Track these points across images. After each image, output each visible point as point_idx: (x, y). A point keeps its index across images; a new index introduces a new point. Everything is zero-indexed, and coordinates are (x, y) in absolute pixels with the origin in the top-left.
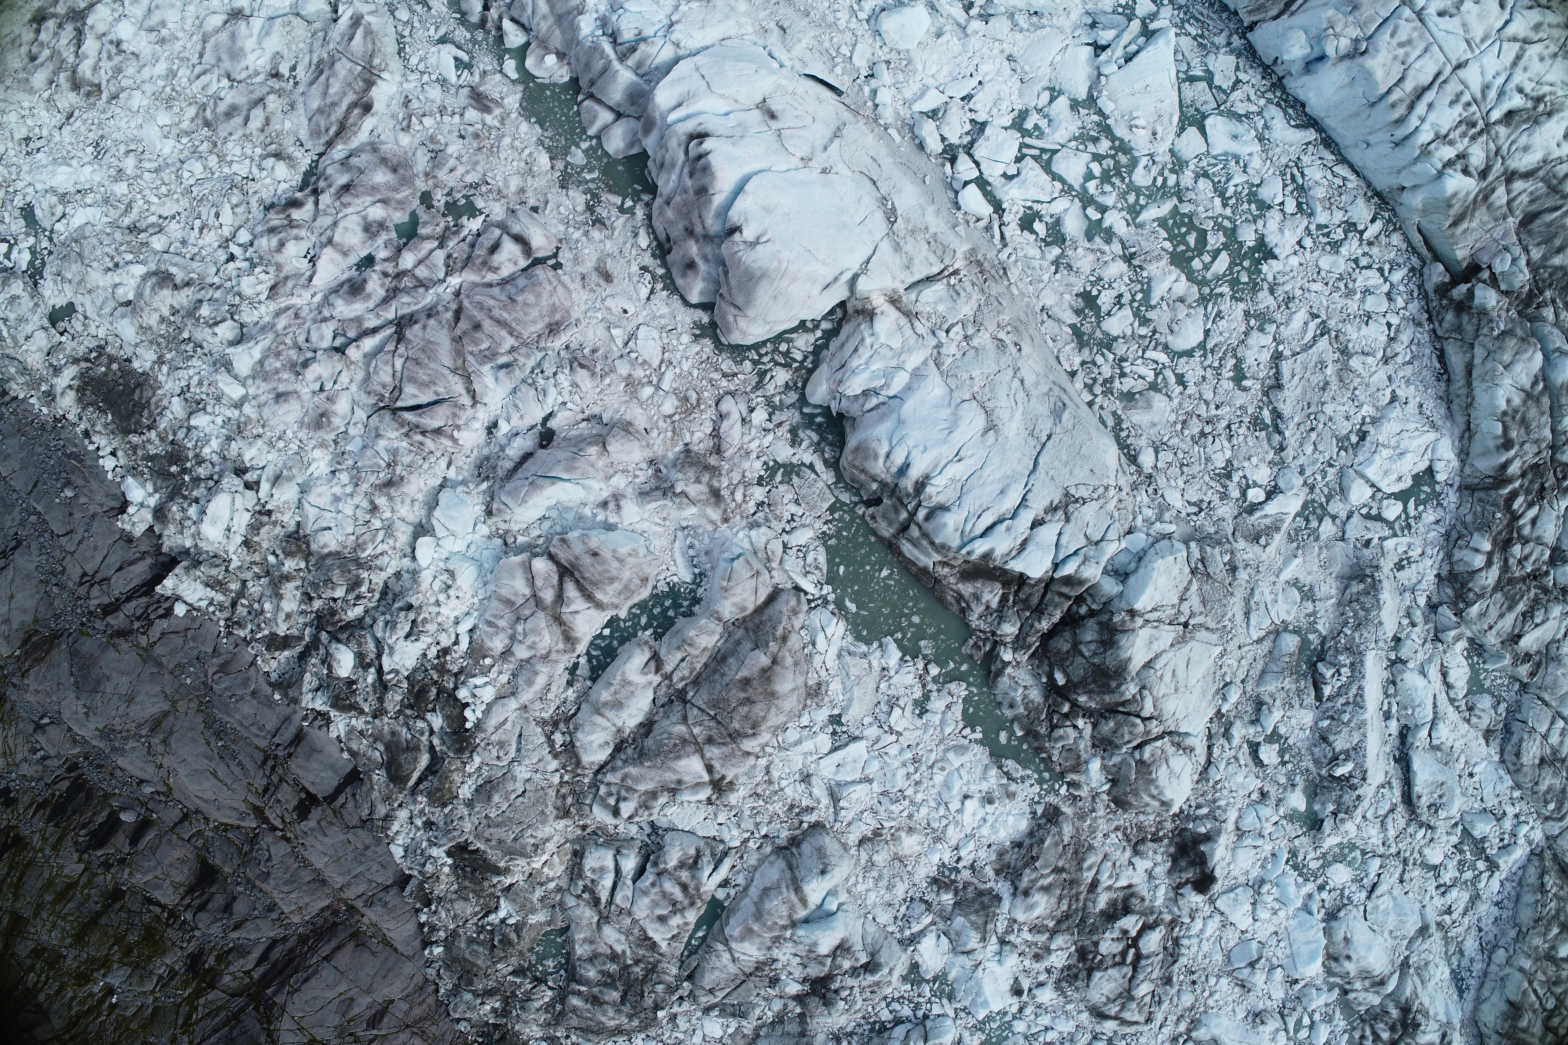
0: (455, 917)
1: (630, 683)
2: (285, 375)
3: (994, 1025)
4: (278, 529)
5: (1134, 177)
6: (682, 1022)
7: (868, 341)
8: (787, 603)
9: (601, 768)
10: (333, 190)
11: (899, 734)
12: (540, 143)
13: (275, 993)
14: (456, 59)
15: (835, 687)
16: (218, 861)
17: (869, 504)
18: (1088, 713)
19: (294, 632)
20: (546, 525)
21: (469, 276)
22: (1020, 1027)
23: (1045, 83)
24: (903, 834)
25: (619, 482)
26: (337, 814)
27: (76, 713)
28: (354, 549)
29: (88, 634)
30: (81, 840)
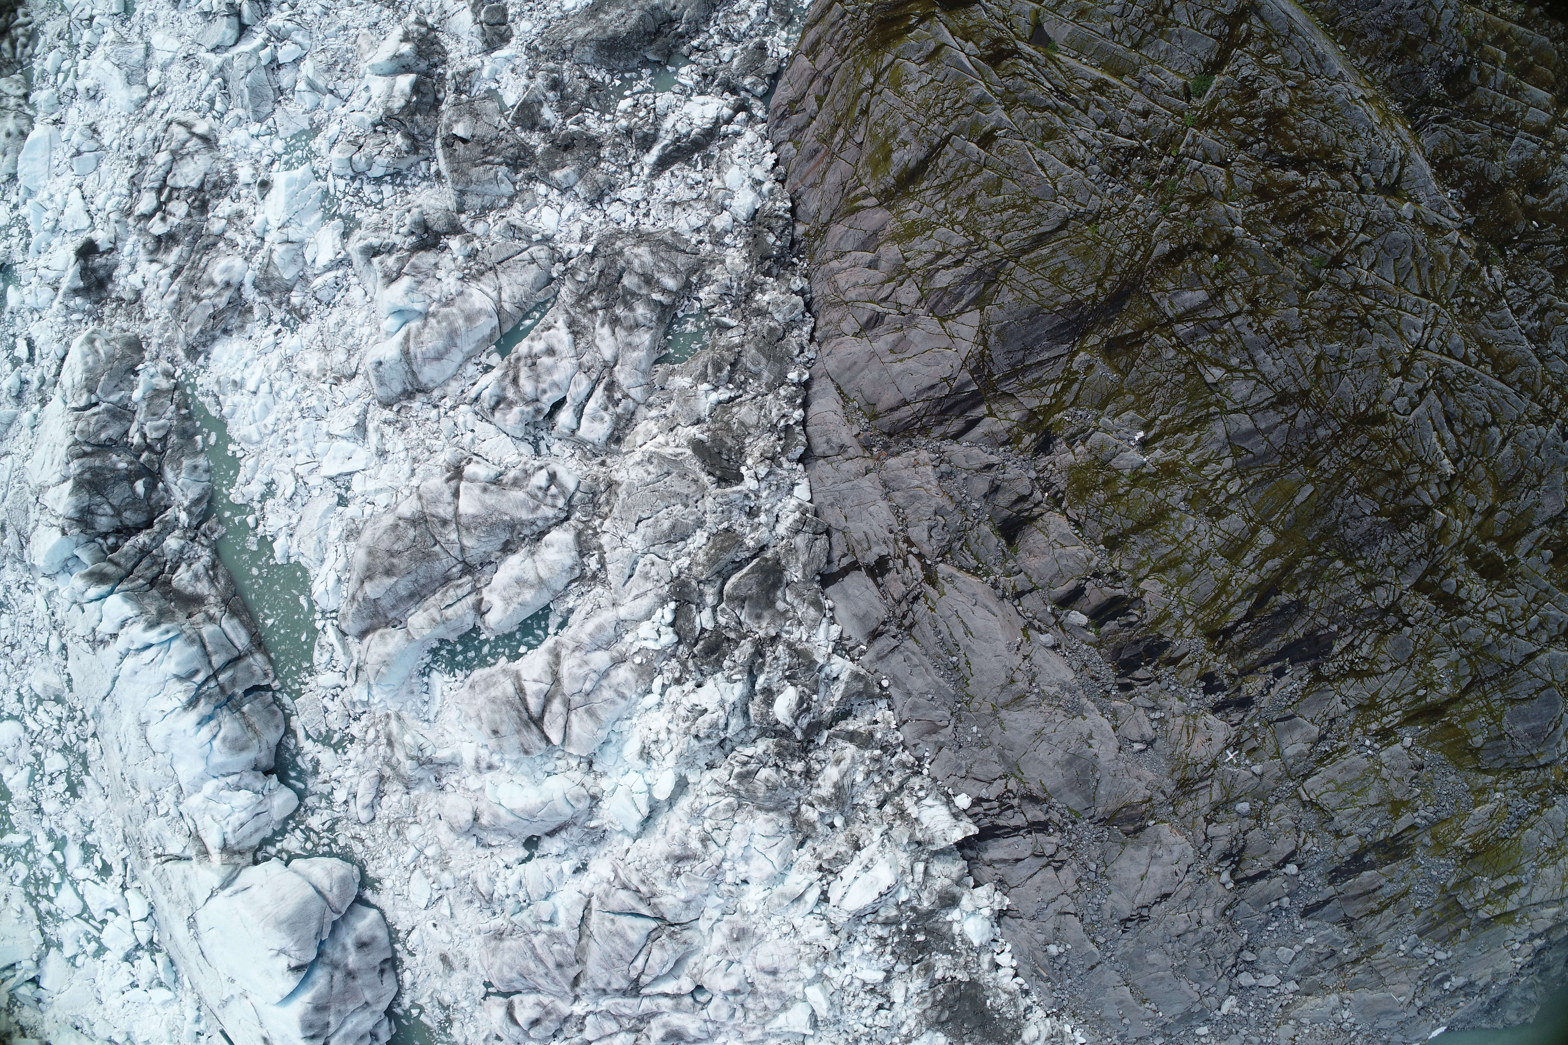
0: (761, 407)
1: (504, 599)
2: (761, 988)
3: (299, 153)
4: (818, 850)
6: (577, 233)
7: (229, 829)
8: (353, 625)
9: (560, 522)
11: (292, 470)
13: (968, 384)
15: (334, 533)
16: (994, 540)
17: (268, 688)
18: (127, 447)
19: (840, 743)
20: (549, 767)
21: (565, 1008)
22: (278, 146)
24: (315, 373)
25: (473, 782)
26: (850, 550)
27: (1102, 743)
28: (740, 806)
29: (1071, 811)
30: (1137, 612)
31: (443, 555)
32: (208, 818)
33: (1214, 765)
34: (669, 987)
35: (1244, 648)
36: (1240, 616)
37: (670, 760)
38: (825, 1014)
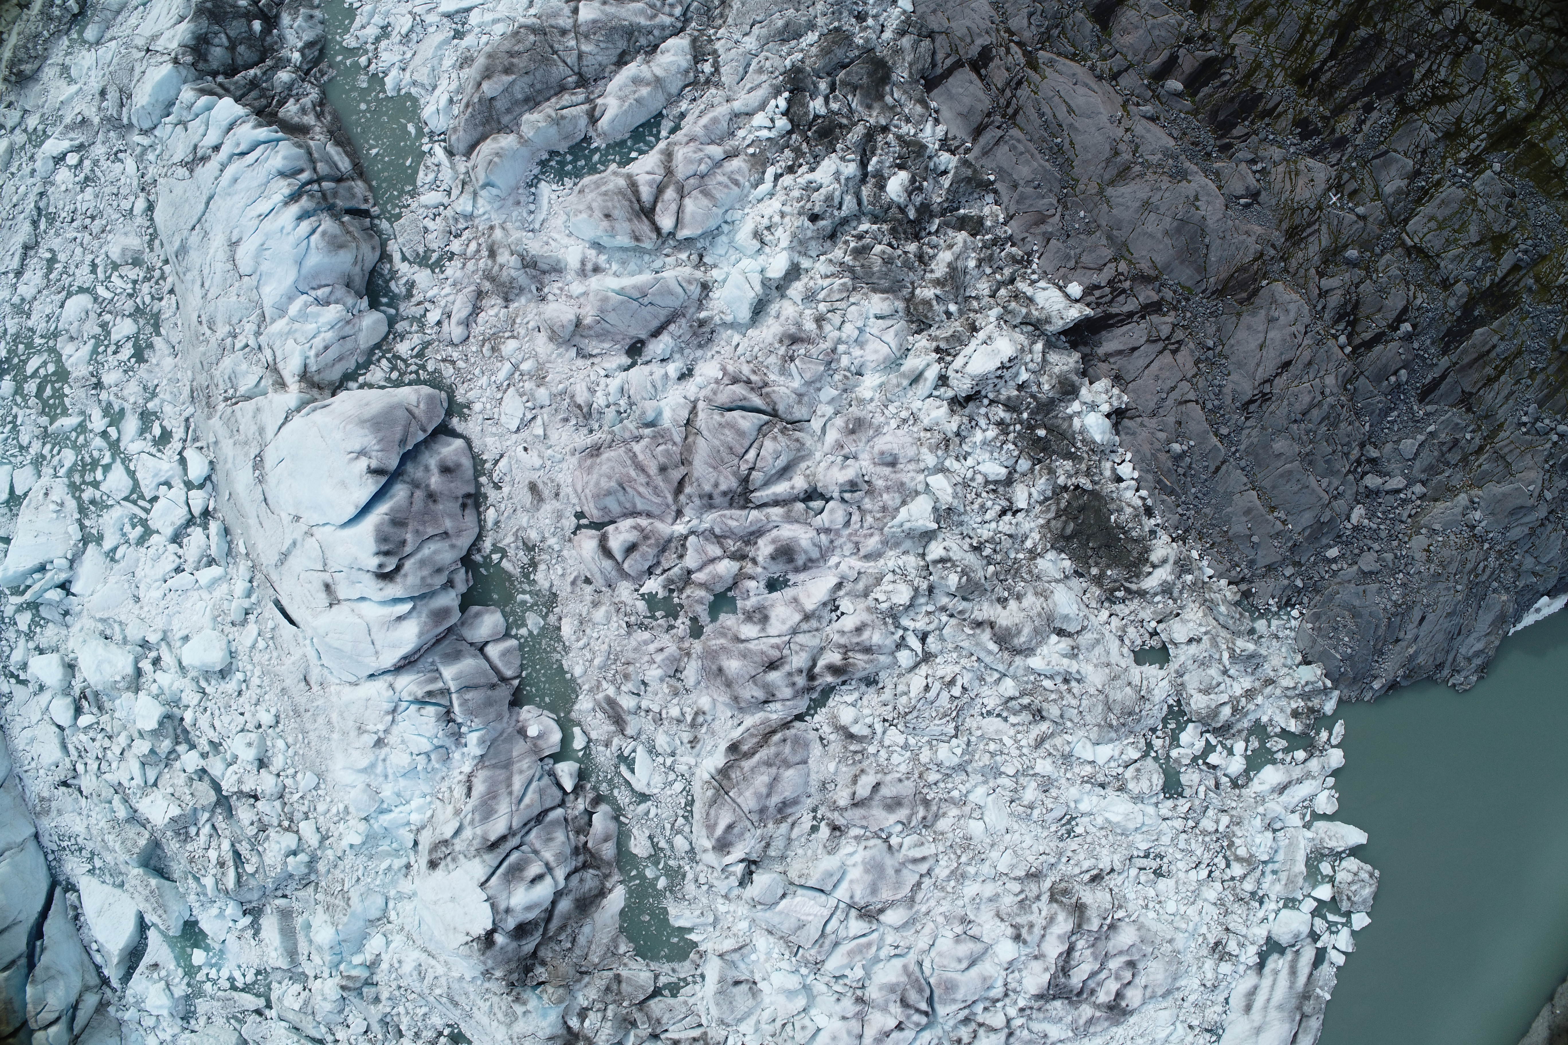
1: (621, 99)
2: (879, 483)
4: (934, 335)
5: (73, 458)
7: (312, 353)
8: (460, 140)
9: (676, 31)
10: (787, 668)
11: (410, 13)
12: (566, 649)
14: (633, 771)
15: (447, 63)
16: (1089, 25)
17: (365, 213)
19: (949, 231)
20: (658, 264)
21: (665, 529)
23: (116, 567)
25: (577, 288)
26: (954, 49)
27: (1208, 203)
28: (854, 289)
29: (1183, 287)
30: (1230, 71)
31: (561, 64)
32: (291, 342)
33: (1319, 207)
34: (781, 488)
35: (1333, 86)
36: (1324, 56)
37: (784, 243)
38: (950, 499)
